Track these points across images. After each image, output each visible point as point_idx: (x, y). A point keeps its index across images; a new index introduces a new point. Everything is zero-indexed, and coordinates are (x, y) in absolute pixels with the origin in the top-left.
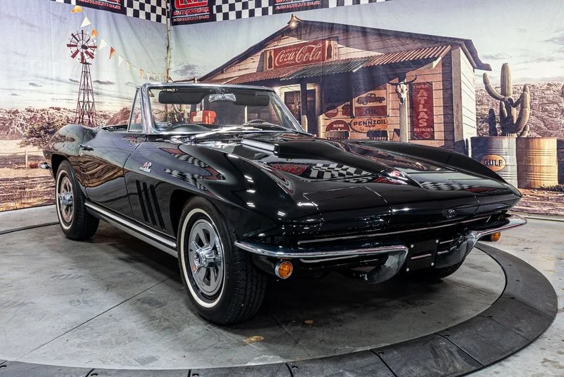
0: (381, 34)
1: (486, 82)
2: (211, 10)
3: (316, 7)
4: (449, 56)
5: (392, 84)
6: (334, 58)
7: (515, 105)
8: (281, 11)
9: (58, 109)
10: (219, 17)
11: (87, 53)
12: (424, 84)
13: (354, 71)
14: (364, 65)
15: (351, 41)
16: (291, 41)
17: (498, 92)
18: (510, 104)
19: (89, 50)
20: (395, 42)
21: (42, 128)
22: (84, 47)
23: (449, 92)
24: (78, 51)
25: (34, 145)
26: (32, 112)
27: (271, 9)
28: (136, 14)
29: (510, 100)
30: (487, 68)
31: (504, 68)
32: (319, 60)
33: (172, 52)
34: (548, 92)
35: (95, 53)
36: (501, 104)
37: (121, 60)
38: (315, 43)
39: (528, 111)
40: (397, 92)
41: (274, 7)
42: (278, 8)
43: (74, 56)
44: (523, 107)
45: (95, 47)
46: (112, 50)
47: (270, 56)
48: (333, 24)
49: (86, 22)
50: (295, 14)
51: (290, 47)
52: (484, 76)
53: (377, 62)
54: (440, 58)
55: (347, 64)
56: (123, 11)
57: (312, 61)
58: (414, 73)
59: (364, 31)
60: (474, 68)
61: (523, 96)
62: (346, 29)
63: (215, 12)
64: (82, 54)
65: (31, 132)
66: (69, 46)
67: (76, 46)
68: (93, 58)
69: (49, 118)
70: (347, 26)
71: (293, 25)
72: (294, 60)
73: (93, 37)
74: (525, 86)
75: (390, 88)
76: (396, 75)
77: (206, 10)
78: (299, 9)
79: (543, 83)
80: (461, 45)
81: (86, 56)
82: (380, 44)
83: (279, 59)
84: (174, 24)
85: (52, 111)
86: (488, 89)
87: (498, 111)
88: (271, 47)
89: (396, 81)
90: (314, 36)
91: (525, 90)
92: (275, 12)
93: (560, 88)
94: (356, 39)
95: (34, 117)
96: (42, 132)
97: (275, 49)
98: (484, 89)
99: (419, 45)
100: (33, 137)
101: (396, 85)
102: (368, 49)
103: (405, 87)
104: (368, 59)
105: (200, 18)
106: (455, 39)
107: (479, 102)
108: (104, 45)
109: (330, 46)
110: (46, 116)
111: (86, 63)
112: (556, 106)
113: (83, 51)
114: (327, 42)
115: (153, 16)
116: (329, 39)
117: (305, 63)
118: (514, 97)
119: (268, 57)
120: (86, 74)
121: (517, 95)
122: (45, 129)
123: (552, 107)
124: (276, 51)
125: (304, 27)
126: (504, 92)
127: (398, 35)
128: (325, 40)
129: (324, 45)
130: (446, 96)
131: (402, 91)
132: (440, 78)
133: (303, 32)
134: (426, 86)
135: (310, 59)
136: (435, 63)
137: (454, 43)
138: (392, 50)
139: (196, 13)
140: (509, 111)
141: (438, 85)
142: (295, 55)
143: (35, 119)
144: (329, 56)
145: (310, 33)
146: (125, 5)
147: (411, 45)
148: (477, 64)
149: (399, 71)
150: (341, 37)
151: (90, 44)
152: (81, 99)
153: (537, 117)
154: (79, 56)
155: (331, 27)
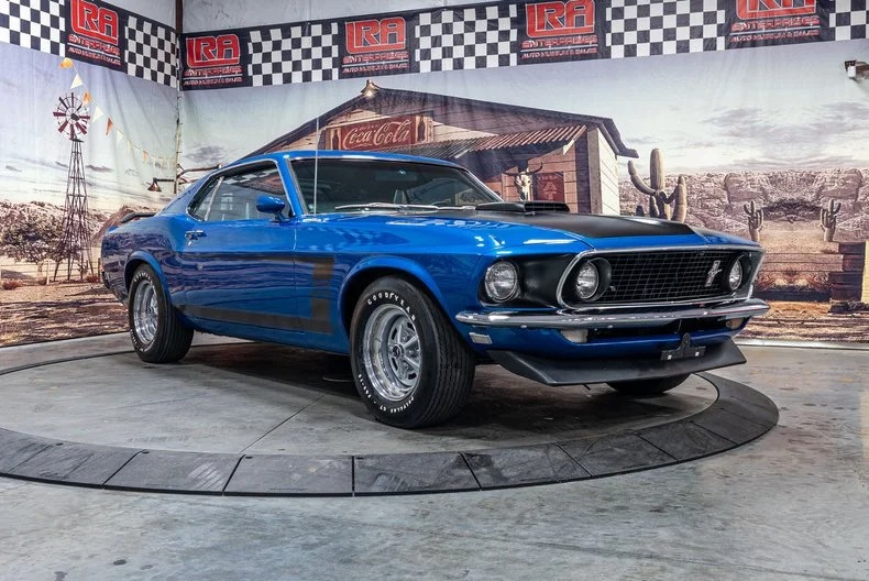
0: (493, 109)
1: (631, 172)
2: (244, 71)
3: (403, 71)
4: (584, 137)
5: (510, 175)
6: (428, 140)
7: (669, 201)
8: (351, 75)
9: (42, 205)
10: (258, 80)
11: (78, 125)
12: (553, 174)
13: (457, 157)
14: (471, 150)
15: (452, 117)
16: (368, 116)
17: (647, 184)
18: (662, 200)
19: (80, 121)
20: (512, 119)
21: (20, 232)
22: (74, 117)
23: (586, 185)
24: (67, 122)
25: (10, 256)
26: (8, 207)
27: (335, 72)
28: (140, 72)
29: (662, 194)
30: (633, 154)
31: (654, 155)
32: (407, 142)
33: (183, 128)
34: (708, 184)
35: (88, 126)
36: (651, 199)
37: (120, 136)
38: (400, 119)
39: (685, 208)
40: (516, 185)
41: (341, 70)
42: (347, 70)
43: (61, 130)
44: (678, 203)
45: (88, 118)
46: (110, 123)
47: (336, 136)
48: (426, 94)
49: (77, 82)
50: (371, 79)
51: (365, 124)
52: (630, 164)
53: (489, 146)
54: (572, 142)
55: (447, 147)
56: (123, 68)
57: (397, 143)
58: (539, 160)
59: (469, 106)
60: (616, 154)
61: (678, 190)
62: (445, 102)
63: (250, 73)
64: (72, 126)
65: (6, 237)
66: (56, 114)
67: (64, 115)
68: (85, 133)
69: (30, 217)
70: (445, 97)
71: (370, 94)
72: (371, 141)
73: (85, 103)
74: (680, 178)
75: (506, 180)
76: (515, 163)
77: (237, 71)
78: (377, 73)
79: (703, 173)
80: (599, 126)
81: (77, 131)
82: (491, 122)
83: (348, 140)
84: (186, 88)
85: (33, 207)
86: (634, 180)
87: (648, 209)
88: (337, 124)
89: (514, 170)
90: (398, 111)
91: (680, 182)
92: (342, 76)
93: (722, 179)
94: (458, 114)
95: (10, 216)
96: (21, 237)
97: (342, 127)
98: (630, 180)
99: (545, 124)
100: (8, 244)
101: (515, 175)
102: (474, 128)
103: (527, 179)
104: (476, 141)
105: (228, 80)
106: (591, 117)
107: (624, 198)
108: (99, 115)
109: (422, 124)
110: (26, 215)
111: (77, 140)
112: (718, 201)
113: (74, 123)
114: (418, 118)
115: (161, 78)
116: (421, 114)
117: (386, 146)
118: (668, 191)
119: (332, 136)
120: (76, 154)
121: (670, 188)
122: (24, 232)
123: (713, 203)
124: (344, 130)
125: (384, 98)
126: (654, 185)
127: (516, 111)
128: (415, 115)
129: (414, 122)
130: (582, 189)
131: (523, 184)
132: (573, 166)
133: (384, 103)
134: (556, 177)
135: (394, 141)
136: (566, 148)
137: (591, 122)
138: (508, 130)
139: (221, 73)
140: (662, 209)
141: (570, 176)
142: (373, 135)
143: (13, 218)
144: (421, 137)
145: (394, 106)
146: (126, 60)
147: (534, 124)
148: (620, 150)
149: (518, 157)
150: (438, 111)
151: (82, 113)
152: (71, 191)
153: (696, 215)
154: (68, 129)
155: (424, 98)
